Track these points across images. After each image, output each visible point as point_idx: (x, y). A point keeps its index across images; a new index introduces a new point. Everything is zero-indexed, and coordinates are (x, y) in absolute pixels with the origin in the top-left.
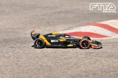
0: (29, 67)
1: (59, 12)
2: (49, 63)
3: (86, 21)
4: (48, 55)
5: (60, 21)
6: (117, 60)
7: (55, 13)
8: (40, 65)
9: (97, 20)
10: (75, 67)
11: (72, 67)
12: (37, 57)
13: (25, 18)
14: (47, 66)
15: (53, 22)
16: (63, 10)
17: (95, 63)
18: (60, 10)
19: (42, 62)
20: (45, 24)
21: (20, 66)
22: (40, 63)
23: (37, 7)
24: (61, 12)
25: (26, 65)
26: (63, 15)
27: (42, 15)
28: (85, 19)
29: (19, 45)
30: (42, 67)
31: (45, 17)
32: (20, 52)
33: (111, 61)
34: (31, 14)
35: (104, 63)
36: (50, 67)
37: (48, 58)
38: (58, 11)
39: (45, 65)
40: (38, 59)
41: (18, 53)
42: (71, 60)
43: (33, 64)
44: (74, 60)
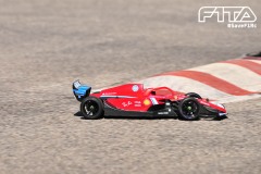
0: (34, 168)
1: (100, 44)
2: (79, 160)
3: (160, 65)
4: (76, 141)
5: (104, 65)
6: (228, 154)
7: (92, 47)
8: (59, 165)
9: (184, 62)
10: (135, 168)
11: (129, 168)
12: (53, 146)
13: (27, 57)
14: (74, 166)
15: (87, 67)
16: (111, 40)
17: (180, 159)
18: (104, 40)
19: (62, 157)
20: (70, 72)
21: (15, 167)
22: (59, 159)
23: (53, 34)
24: (105, 44)
25: (27, 164)
26: (110, 51)
27: (64, 52)
28: (159, 61)
29: (12, 118)
30: (63, 169)
31: (71, 56)
32: (14, 134)
33: (215, 156)
34: (40, 50)
35: (200, 158)
36: (81, 168)
37: (77, 148)
38: (98, 41)
39: (70, 163)
40: (53, 151)
41: (10, 136)
42: (128, 152)
43: (43, 161)
44: (134, 153)
